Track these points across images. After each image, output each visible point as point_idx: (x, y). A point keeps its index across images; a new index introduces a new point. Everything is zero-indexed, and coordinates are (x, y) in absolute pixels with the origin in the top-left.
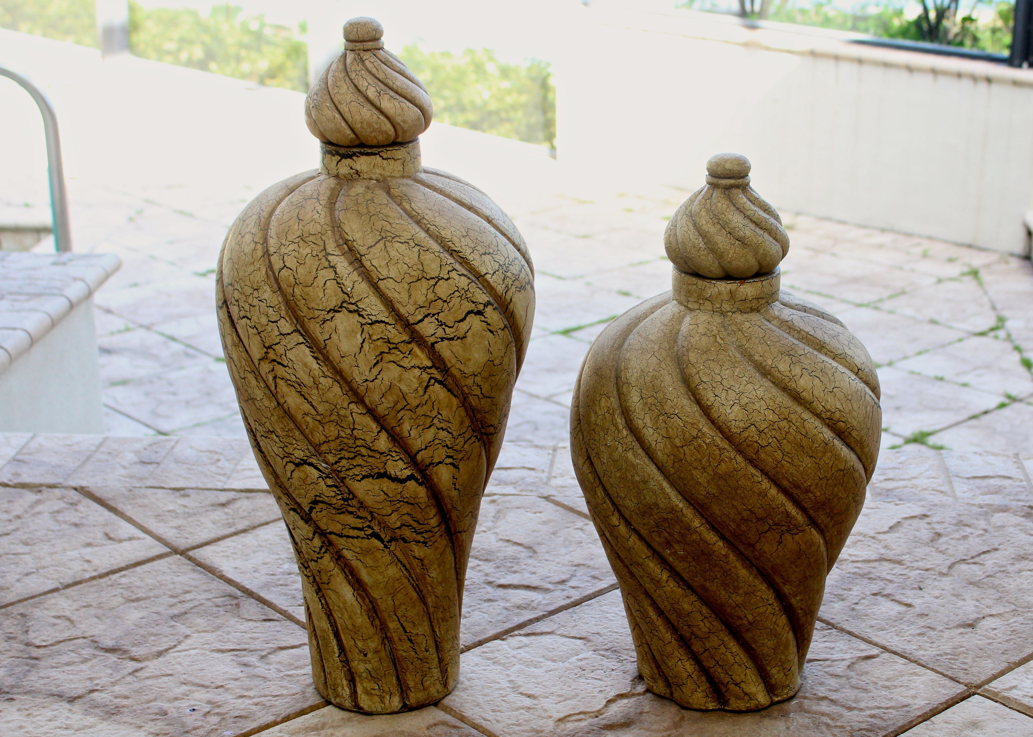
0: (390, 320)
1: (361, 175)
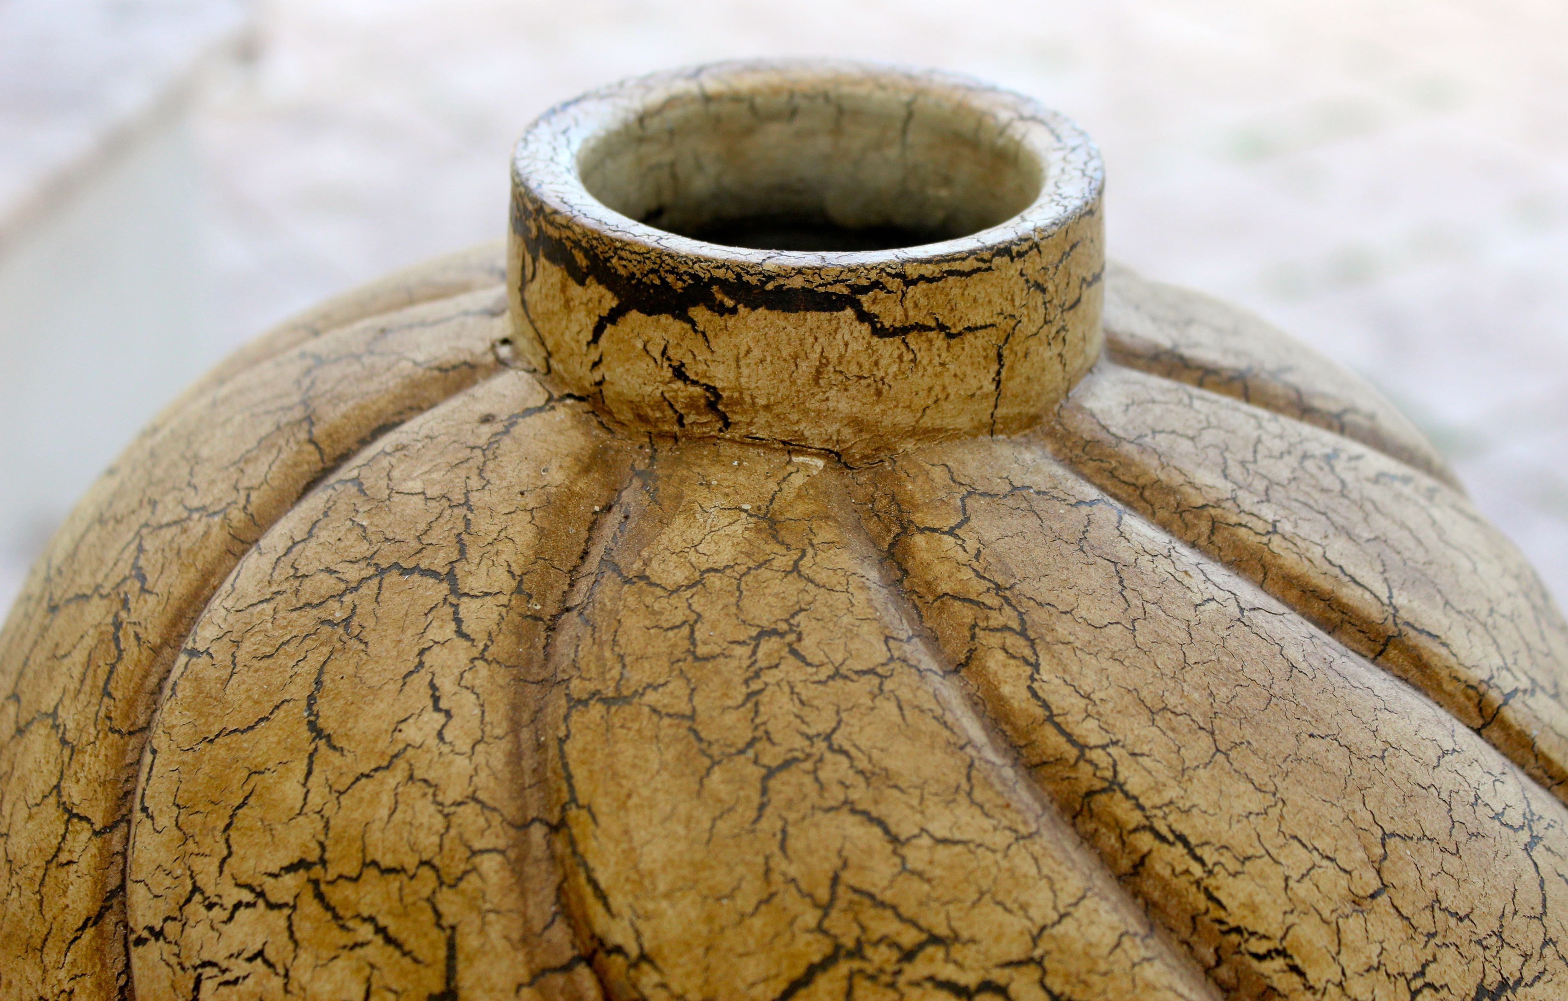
1: (734, 418)
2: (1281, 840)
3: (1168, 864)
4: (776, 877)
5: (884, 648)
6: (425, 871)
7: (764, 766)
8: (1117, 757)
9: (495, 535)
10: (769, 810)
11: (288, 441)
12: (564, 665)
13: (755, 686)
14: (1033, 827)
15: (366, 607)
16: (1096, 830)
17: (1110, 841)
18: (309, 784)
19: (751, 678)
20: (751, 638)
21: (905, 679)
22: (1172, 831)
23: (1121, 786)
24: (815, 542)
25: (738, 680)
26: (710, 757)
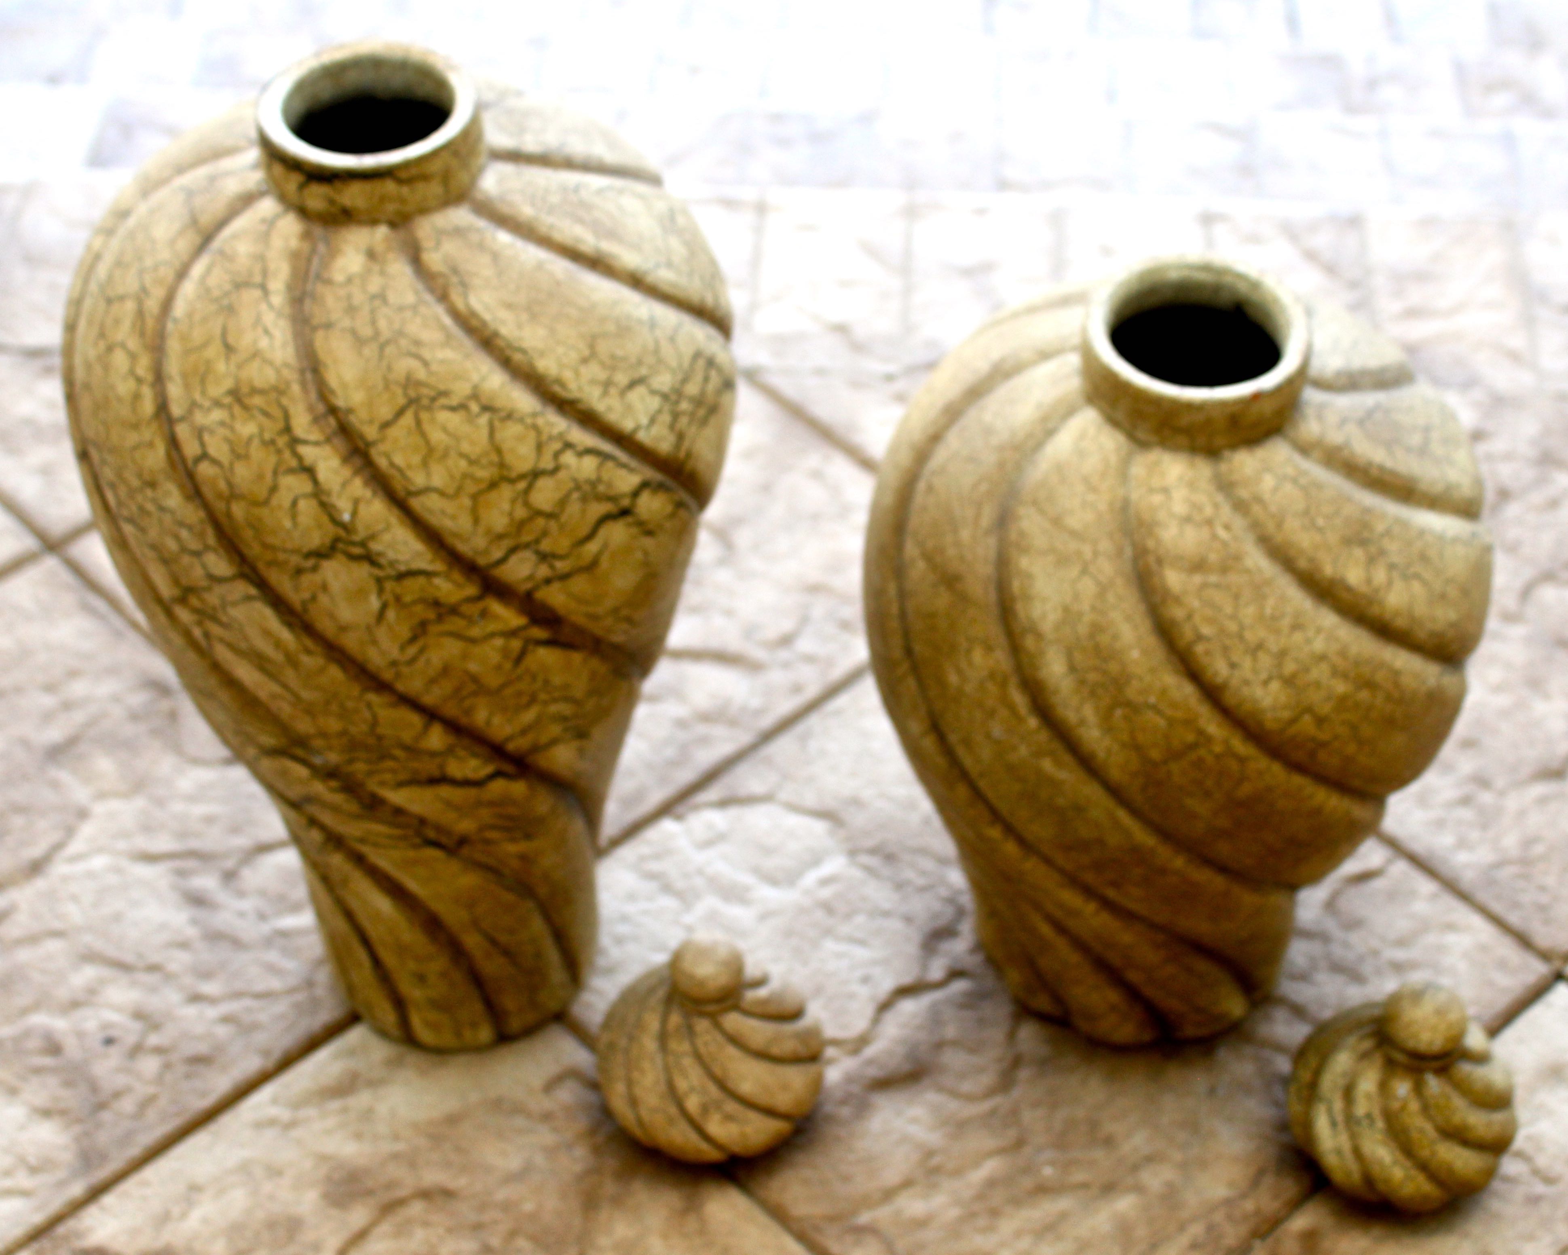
0: (439, 566)
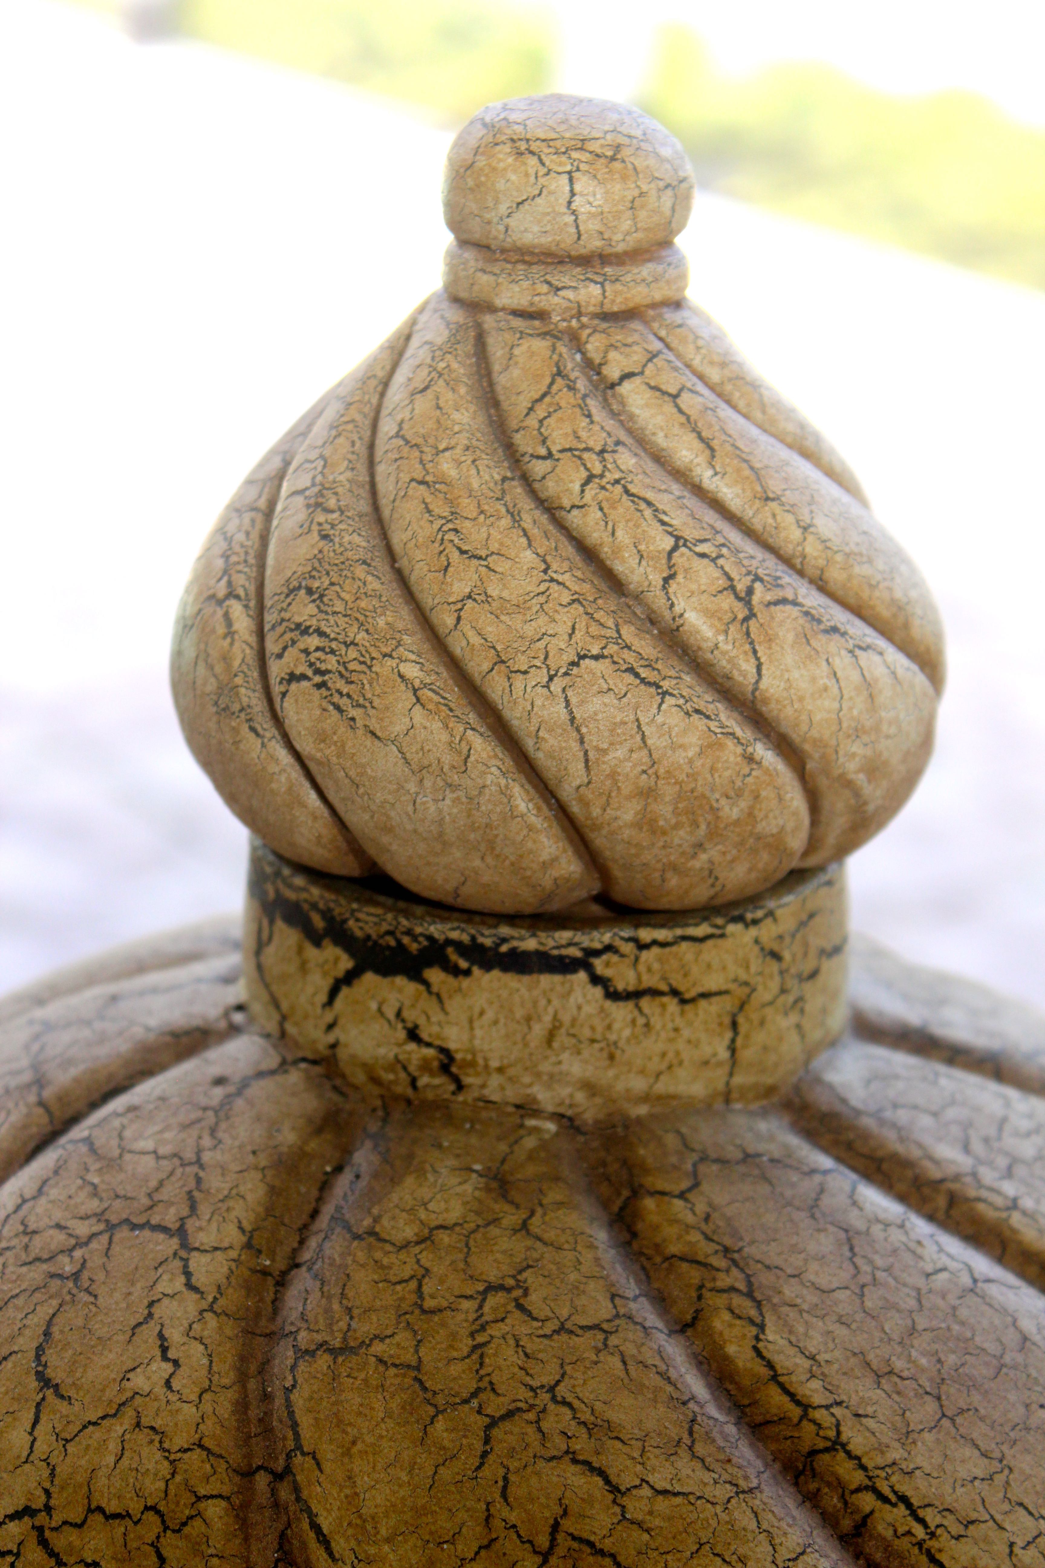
1: (467, 1080)
2: (1006, 1507)
3: (889, 1524)
4: (497, 1523)
5: (610, 1306)
6: (150, 1516)
7: (487, 1415)
8: (839, 1417)
9: (226, 1192)
10: (491, 1458)
11: (17, 1105)
12: (292, 1318)
13: (481, 1339)
14: (754, 1483)
15: (96, 1261)
16: (819, 1490)
17: (832, 1501)
18: (36, 1433)
19: (477, 1331)
20: (478, 1292)
21: (631, 1336)
22: (895, 1492)
23: (844, 1446)
24: (545, 1202)
25: (464, 1332)
26: (435, 1406)
